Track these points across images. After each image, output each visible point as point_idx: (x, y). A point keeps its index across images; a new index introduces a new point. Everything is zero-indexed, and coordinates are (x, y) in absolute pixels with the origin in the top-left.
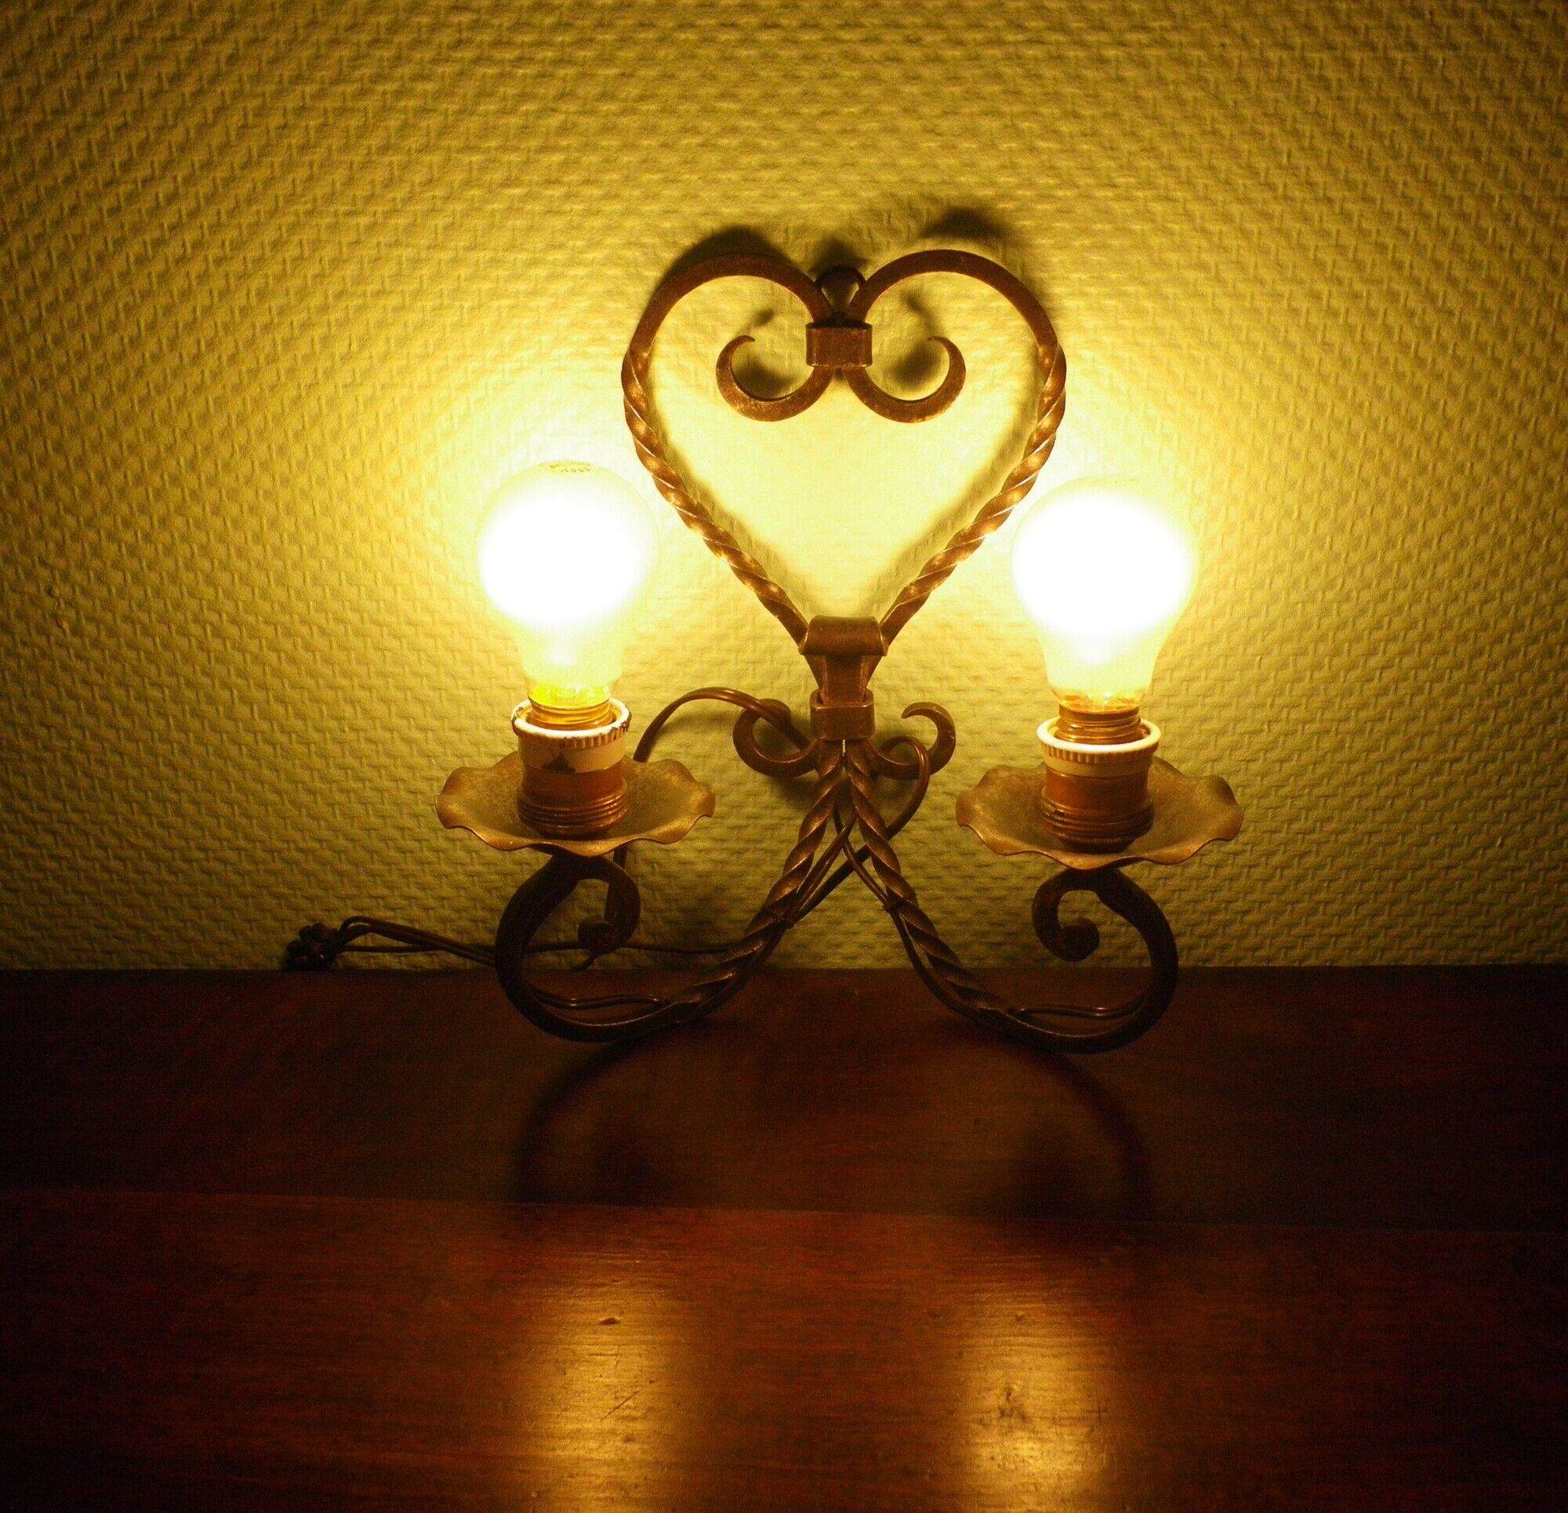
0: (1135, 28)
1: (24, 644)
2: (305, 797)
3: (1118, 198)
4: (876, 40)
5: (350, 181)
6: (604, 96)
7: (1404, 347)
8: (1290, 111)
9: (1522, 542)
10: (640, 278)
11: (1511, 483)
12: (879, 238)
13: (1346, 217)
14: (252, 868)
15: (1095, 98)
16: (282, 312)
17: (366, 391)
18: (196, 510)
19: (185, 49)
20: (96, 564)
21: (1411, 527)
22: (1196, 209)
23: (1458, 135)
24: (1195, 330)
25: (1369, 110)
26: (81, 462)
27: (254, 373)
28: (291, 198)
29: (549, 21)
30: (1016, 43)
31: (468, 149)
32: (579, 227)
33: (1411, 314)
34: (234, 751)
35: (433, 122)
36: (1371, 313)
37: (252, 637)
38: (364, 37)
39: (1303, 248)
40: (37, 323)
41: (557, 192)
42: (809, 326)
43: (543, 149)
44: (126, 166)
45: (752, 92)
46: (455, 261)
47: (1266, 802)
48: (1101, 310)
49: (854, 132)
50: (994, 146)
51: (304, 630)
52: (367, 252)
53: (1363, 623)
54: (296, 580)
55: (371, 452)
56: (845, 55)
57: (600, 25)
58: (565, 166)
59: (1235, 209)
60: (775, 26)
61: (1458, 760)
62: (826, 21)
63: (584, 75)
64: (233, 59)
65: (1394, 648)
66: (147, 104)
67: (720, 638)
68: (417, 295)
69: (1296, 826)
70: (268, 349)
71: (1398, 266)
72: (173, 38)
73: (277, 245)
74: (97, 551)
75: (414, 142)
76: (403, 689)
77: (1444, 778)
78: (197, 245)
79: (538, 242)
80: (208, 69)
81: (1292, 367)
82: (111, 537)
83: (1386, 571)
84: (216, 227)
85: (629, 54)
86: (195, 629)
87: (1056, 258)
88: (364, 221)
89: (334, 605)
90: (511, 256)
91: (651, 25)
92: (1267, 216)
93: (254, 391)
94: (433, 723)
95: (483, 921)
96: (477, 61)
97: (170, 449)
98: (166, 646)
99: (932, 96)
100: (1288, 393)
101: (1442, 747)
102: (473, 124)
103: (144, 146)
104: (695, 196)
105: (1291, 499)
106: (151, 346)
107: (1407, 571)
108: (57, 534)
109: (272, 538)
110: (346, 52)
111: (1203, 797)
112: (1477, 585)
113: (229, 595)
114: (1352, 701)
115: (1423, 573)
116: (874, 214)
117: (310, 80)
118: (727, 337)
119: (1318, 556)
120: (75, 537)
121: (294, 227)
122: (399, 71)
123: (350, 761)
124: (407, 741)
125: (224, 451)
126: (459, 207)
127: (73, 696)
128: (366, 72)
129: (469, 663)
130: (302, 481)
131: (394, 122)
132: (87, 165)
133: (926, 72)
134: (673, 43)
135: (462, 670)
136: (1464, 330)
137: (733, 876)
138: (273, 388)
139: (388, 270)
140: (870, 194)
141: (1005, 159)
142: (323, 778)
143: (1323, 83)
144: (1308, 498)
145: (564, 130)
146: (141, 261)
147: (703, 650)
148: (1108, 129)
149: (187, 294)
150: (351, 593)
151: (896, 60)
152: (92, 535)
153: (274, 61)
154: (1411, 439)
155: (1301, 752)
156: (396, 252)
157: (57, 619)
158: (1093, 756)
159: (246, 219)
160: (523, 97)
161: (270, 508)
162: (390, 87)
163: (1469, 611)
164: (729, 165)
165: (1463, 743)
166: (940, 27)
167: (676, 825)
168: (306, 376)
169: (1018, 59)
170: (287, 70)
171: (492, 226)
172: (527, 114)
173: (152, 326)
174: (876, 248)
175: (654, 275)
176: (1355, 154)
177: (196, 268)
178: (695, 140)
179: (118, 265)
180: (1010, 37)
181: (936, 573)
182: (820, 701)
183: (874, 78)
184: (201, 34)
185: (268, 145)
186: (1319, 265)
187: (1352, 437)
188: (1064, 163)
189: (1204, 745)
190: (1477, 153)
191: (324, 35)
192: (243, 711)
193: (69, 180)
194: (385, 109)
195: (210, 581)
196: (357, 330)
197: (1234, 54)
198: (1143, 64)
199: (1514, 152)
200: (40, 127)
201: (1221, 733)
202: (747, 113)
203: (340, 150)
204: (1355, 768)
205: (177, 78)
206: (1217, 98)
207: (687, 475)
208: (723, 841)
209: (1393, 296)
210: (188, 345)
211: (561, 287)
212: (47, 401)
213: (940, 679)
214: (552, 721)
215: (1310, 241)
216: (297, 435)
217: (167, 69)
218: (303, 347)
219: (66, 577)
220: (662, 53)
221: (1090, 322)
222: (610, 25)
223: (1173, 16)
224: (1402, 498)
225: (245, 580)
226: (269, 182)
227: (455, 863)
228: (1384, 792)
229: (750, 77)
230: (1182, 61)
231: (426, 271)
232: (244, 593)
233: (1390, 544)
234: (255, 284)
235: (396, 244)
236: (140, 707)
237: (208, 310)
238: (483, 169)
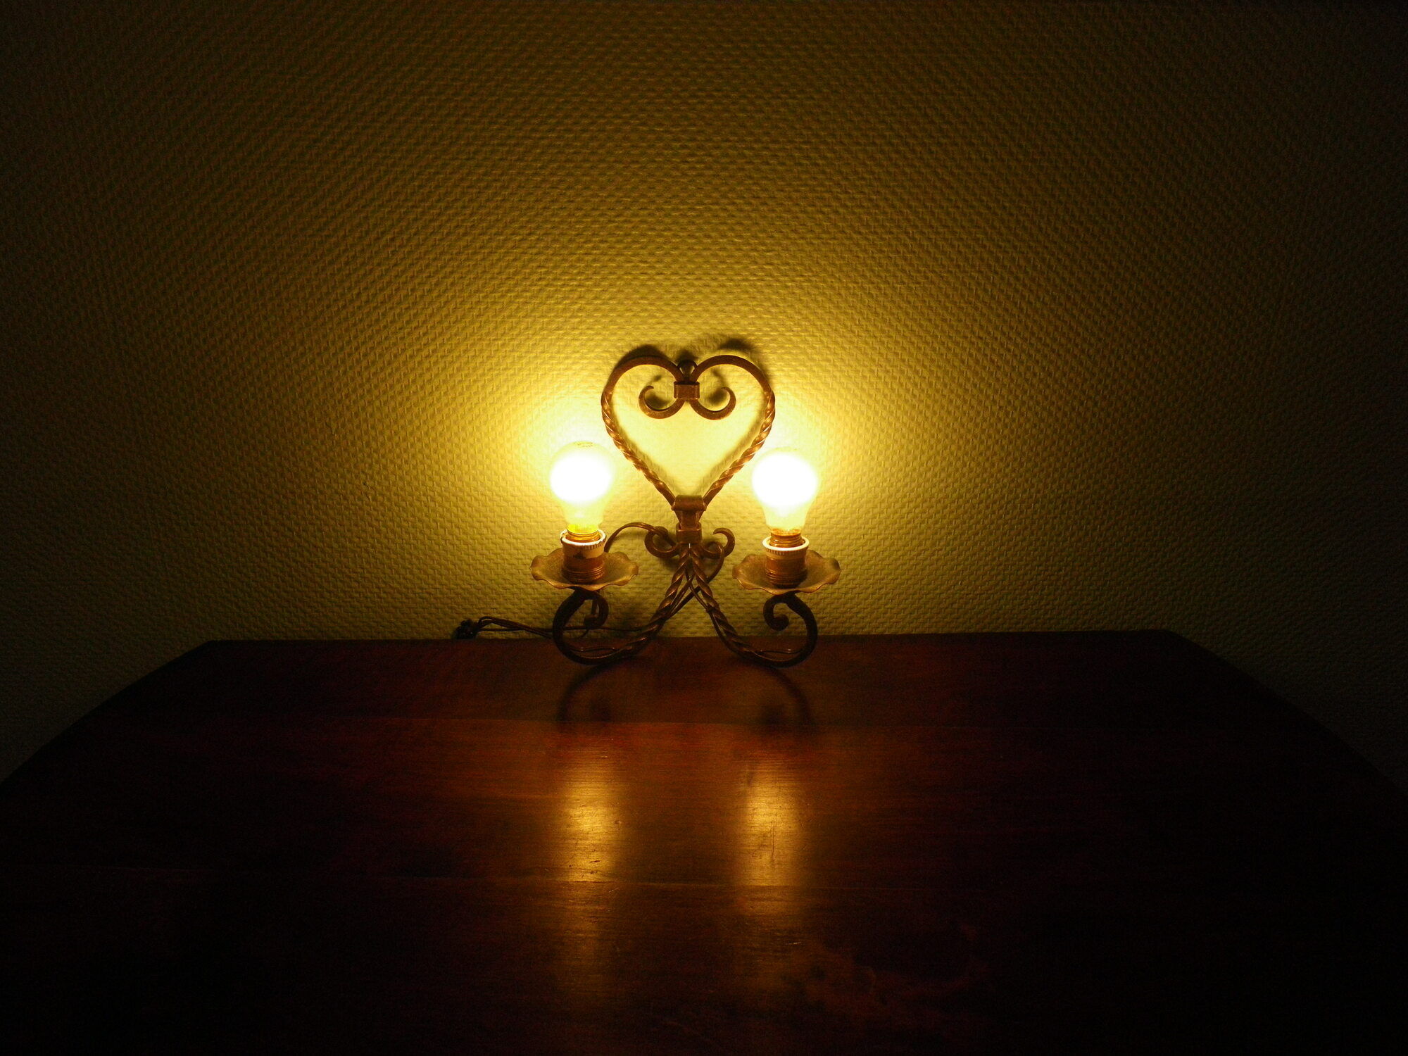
0: (798, 276)
1: (352, 504)
2: (465, 567)
3: (794, 336)
4: (700, 279)
5: (496, 328)
6: (596, 298)
7: (908, 390)
8: (859, 305)
9: (959, 464)
10: (609, 364)
11: (953, 442)
12: (702, 349)
13: (883, 343)
14: (441, 596)
15: (784, 300)
16: (466, 376)
17: (498, 406)
18: (427, 451)
19: (434, 281)
20: (385, 472)
21: (915, 458)
22: (825, 339)
23: (922, 314)
24: (826, 384)
25: (889, 305)
26: (382, 433)
27: (454, 399)
28: (472, 335)
29: (575, 271)
30: (754, 280)
31: (542, 316)
32: (585, 345)
33: (910, 378)
34: (436, 548)
35: (529, 307)
36: (894, 378)
37: (447, 501)
38: (504, 277)
39: (867, 354)
40: (369, 380)
41: (577, 332)
42: (675, 383)
43: (571, 317)
44: (408, 322)
45: (652, 297)
46: (536, 357)
47: (864, 567)
48: (790, 376)
49: (692, 311)
50: (746, 317)
51: (469, 498)
52: (501, 354)
53: (899, 495)
54: (466, 479)
55: (499, 429)
56: (688, 284)
57: (595, 273)
58: (580, 322)
59: (839, 340)
60: (662, 274)
61: (941, 550)
62: (681, 272)
63: (588, 290)
64: (453, 284)
65: (912, 505)
66: (418, 299)
67: (639, 502)
68: (520, 370)
69: (877, 577)
70: (460, 389)
71: (903, 361)
72: (429, 277)
73: (466, 351)
74: (385, 467)
75: (521, 314)
76: (508, 522)
77: (935, 557)
78: (434, 351)
79: (569, 350)
80: (443, 288)
81: (864, 397)
82: (392, 462)
83: (906, 476)
84: (442, 344)
85: (605, 283)
86: (424, 498)
87: (771, 357)
88: (500, 342)
89: (481, 489)
90: (558, 355)
91: (614, 273)
92: (851, 342)
93: (454, 406)
94: (520, 536)
95: (539, 618)
96: (547, 285)
97: (418, 428)
98: (411, 505)
99: (722, 299)
100: (864, 408)
101: (934, 544)
102: (545, 307)
103: (416, 315)
104: (630, 334)
105: (867, 447)
106: (413, 388)
107: (915, 475)
108: (370, 461)
109: (457, 462)
110: (496, 282)
111: (828, 567)
112: (943, 481)
113: (438, 485)
114: (896, 526)
115: (921, 475)
116: (700, 340)
117: (482, 292)
118: (642, 386)
119: (879, 469)
120: (377, 462)
121: (472, 345)
122: (517, 289)
123: (485, 551)
124: (509, 543)
125: (440, 428)
126: (538, 337)
127: (371, 525)
128: (504, 289)
129: (536, 512)
130: (471, 440)
131: (514, 307)
132: (393, 322)
133: (719, 290)
134: (623, 280)
135: (533, 514)
136: (930, 384)
137: (644, 599)
138: (461, 405)
139: (509, 360)
140: (698, 333)
141: (751, 321)
142: (473, 559)
143: (870, 295)
144: (874, 447)
145: (580, 310)
146: (411, 357)
147: (633, 506)
148: (789, 311)
149: (428, 369)
150: (488, 484)
151: (708, 286)
152: (383, 461)
153: (469, 285)
154: (913, 425)
155: (877, 546)
156: (513, 354)
157: (366, 494)
158: (782, 552)
159: (454, 341)
160: (564, 298)
161: (457, 451)
162: (513, 294)
163: (941, 491)
164: (644, 323)
165: (942, 543)
166: (725, 275)
167: (624, 578)
168: (475, 400)
169: (754, 286)
170: (474, 288)
171: (551, 344)
172: (566, 304)
173: (414, 381)
174: (701, 353)
175: (614, 362)
176: (884, 321)
177: (433, 359)
178: (631, 314)
179: (402, 358)
180: (751, 278)
181: (726, 478)
182: (680, 528)
183: (699, 292)
184: (440, 276)
185: (464, 315)
186: (874, 360)
187: (890, 424)
188: (773, 323)
189: (838, 544)
190: (930, 320)
191: (489, 276)
192: (441, 531)
193: (385, 327)
194: (511, 302)
195: (431, 479)
196: (496, 383)
197: (836, 285)
198: (802, 288)
199: (944, 320)
200: (375, 308)
201: (845, 539)
202: (651, 304)
203: (492, 317)
204: (900, 553)
205: (430, 291)
206: (830, 300)
207: (626, 438)
208: (640, 584)
209: (902, 372)
210: (428, 387)
211: (577, 367)
212: (370, 409)
213: (729, 518)
214: (576, 539)
215: (869, 351)
216: (470, 423)
217: (427, 287)
218: (474, 389)
219: (372, 478)
220: (618, 283)
221: (785, 380)
222: (599, 273)
223: (812, 272)
224: (911, 447)
225: (446, 479)
226: (464, 328)
227: (526, 594)
228: (912, 562)
229: (652, 291)
230: (817, 287)
231: (524, 361)
232: (444, 484)
233: (907, 465)
234: (456, 366)
235: (513, 351)
236: (398, 530)
237: (437, 375)
238: (548, 323)
